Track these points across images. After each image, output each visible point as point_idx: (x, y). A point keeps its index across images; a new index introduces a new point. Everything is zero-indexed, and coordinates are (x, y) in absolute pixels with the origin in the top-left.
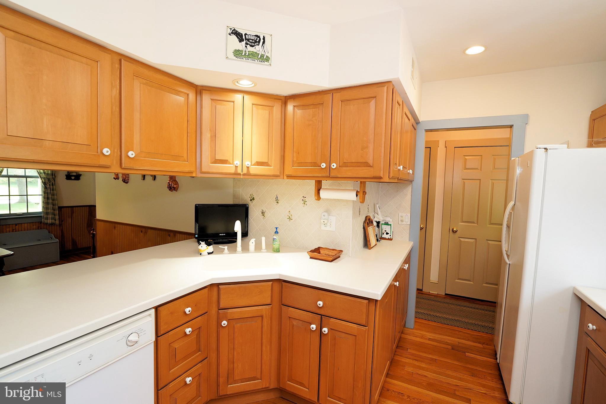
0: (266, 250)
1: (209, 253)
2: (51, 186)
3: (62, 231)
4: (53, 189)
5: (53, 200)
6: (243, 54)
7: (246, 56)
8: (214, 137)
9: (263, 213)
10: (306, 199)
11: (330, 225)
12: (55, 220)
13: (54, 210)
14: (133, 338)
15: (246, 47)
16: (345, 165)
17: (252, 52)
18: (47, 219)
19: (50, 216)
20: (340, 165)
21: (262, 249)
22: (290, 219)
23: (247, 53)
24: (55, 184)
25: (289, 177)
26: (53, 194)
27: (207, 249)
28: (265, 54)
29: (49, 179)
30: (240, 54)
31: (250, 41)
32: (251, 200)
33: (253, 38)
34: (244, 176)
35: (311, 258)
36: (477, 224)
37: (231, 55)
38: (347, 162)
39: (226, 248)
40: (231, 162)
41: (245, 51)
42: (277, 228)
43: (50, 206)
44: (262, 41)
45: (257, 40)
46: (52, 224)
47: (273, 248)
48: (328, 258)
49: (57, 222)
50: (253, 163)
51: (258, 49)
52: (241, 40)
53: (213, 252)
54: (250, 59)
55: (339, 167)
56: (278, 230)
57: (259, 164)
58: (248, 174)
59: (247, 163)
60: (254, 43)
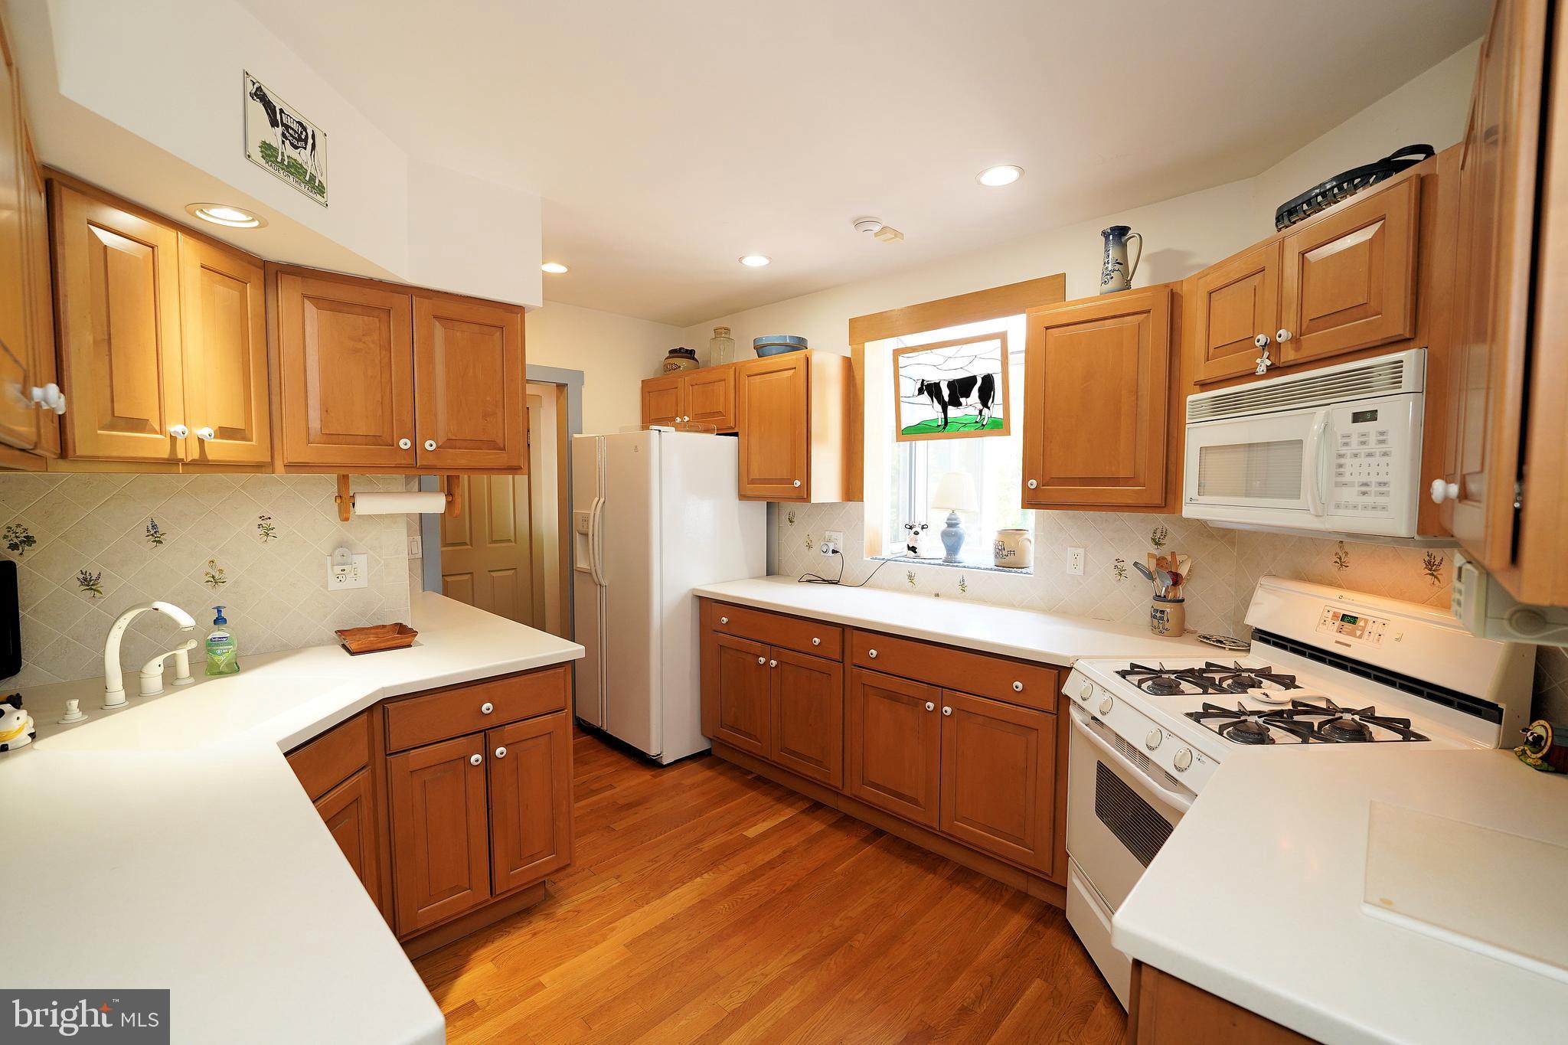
0: (192, 680)
6: (279, 160)
7: (284, 167)
9: (89, 582)
10: (273, 523)
11: (355, 575)
15: (283, 142)
16: (451, 444)
17: (295, 160)
20: (440, 445)
21: (177, 678)
22: (215, 581)
23: (286, 159)
28: (317, 175)
30: (272, 156)
31: (291, 131)
33: (295, 126)
34: (185, 468)
36: (471, 545)
37: (257, 155)
38: (455, 438)
40: (157, 428)
41: (282, 154)
44: (310, 141)
45: (300, 137)
48: (403, 640)
50: (213, 430)
51: (302, 156)
52: (274, 123)
54: (290, 177)
55: (438, 448)
56: (223, 614)
57: (224, 433)
58: (203, 461)
60: (298, 141)
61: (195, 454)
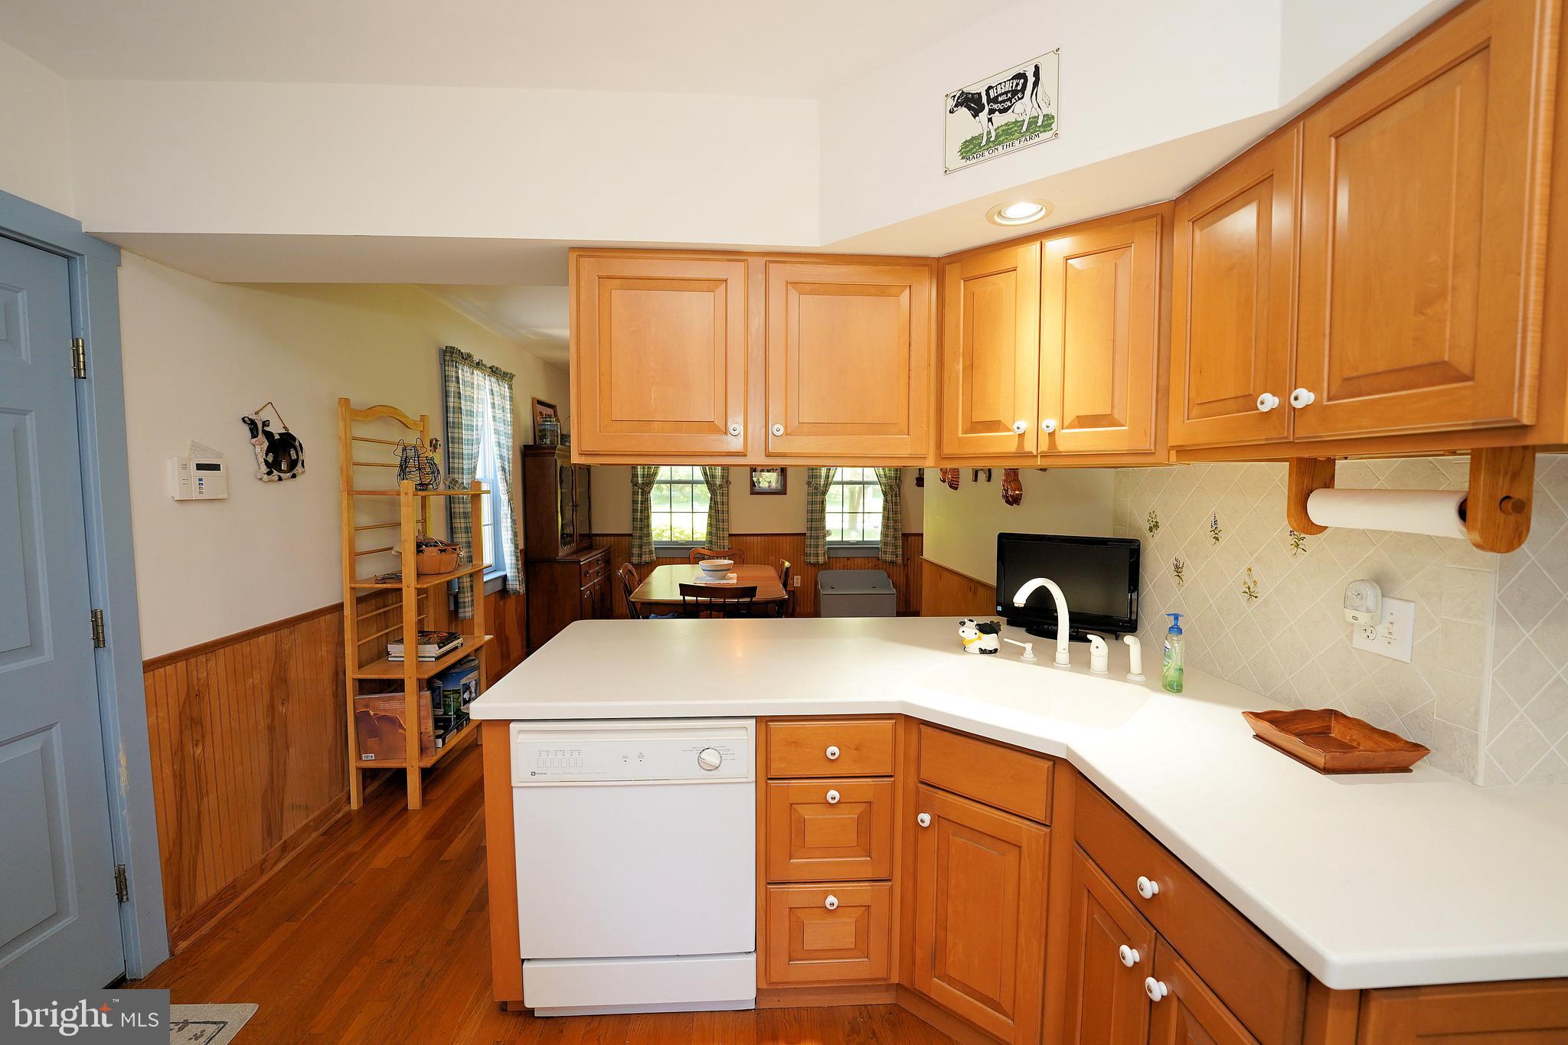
0: (1142, 678)
1: (983, 651)
2: (894, 498)
3: (907, 576)
4: (896, 503)
5: (896, 521)
6: (984, 142)
7: (991, 144)
8: (970, 368)
9: (1178, 569)
11: (1390, 633)
12: (897, 557)
13: (896, 538)
14: (710, 757)
15: (990, 120)
16: (1351, 385)
17: (1006, 125)
18: (885, 553)
19: (890, 549)
20: (1332, 393)
21: (1129, 671)
22: (1251, 594)
23: (993, 134)
24: (899, 494)
25: (1186, 452)
26: (896, 511)
27: (977, 639)
28: (1040, 113)
29: (891, 487)
30: (975, 147)
31: (1000, 99)
32: (1151, 529)
33: (1008, 86)
34: (1044, 459)
35: (1258, 737)
37: (956, 161)
38: (1355, 374)
39: (1028, 646)
40: (1009, 425)
41: (989, 133)
42: (1176, 617)
43: (891, 532)
44: (1031, 81)
45: (1017, 88)
46: (892, 563)
47: (1165, 677)
49: (900, 560)
50: (1066, 423)
51: (1020, 108)
52: (978, 111)
53: (996, 651)
54: (1000, 148)
55: (1329, 399)
57: (1085, 421)
58: (1052, 453)
59: (1050, 423)
60: (1010, 100)
61: (1044, 446)
